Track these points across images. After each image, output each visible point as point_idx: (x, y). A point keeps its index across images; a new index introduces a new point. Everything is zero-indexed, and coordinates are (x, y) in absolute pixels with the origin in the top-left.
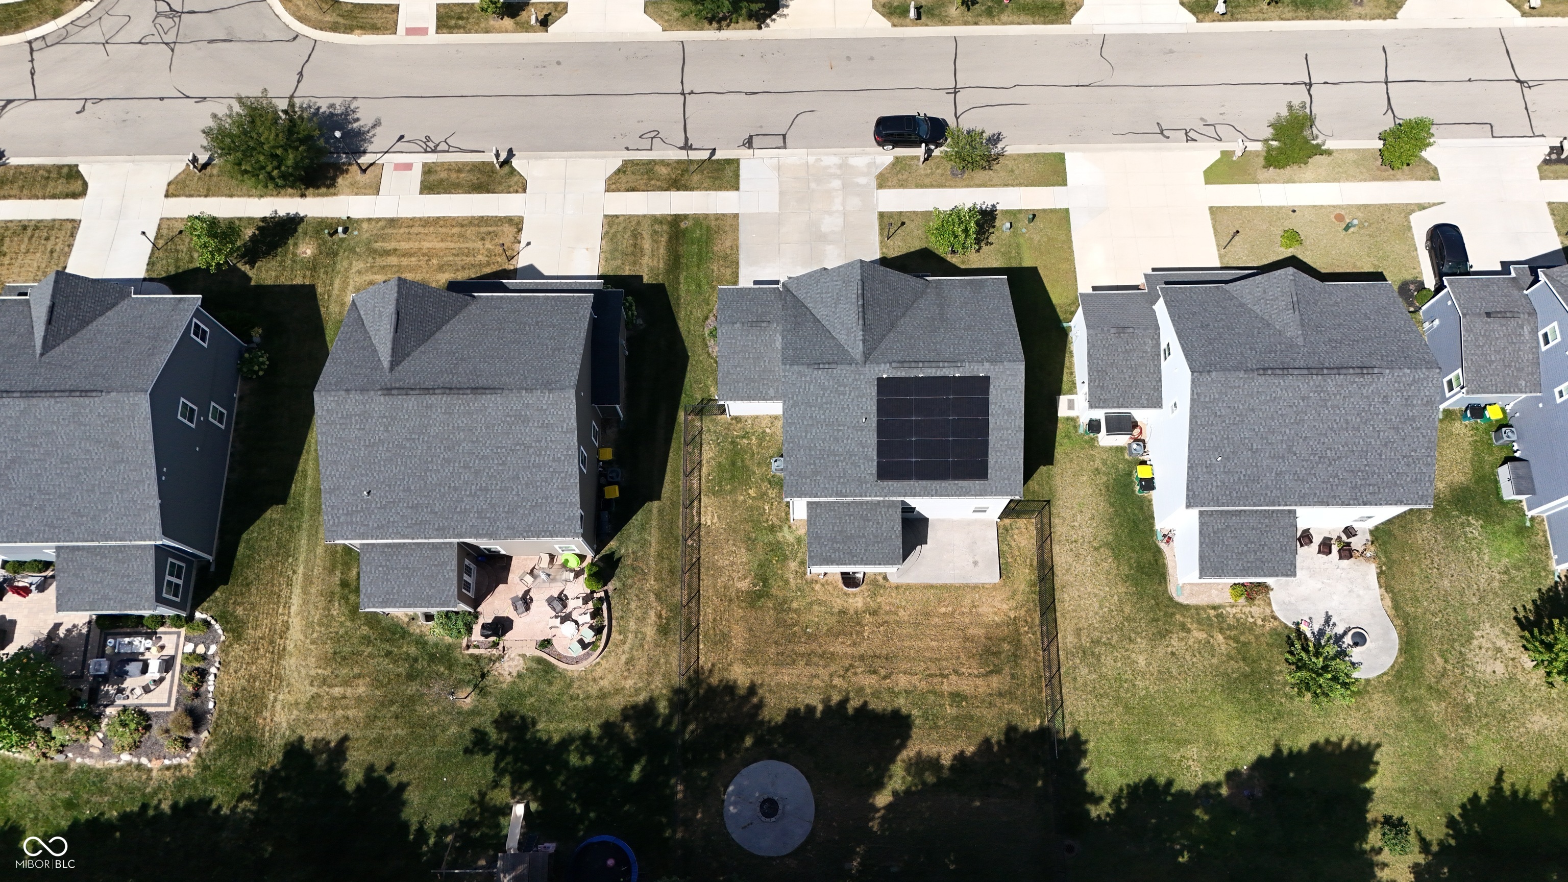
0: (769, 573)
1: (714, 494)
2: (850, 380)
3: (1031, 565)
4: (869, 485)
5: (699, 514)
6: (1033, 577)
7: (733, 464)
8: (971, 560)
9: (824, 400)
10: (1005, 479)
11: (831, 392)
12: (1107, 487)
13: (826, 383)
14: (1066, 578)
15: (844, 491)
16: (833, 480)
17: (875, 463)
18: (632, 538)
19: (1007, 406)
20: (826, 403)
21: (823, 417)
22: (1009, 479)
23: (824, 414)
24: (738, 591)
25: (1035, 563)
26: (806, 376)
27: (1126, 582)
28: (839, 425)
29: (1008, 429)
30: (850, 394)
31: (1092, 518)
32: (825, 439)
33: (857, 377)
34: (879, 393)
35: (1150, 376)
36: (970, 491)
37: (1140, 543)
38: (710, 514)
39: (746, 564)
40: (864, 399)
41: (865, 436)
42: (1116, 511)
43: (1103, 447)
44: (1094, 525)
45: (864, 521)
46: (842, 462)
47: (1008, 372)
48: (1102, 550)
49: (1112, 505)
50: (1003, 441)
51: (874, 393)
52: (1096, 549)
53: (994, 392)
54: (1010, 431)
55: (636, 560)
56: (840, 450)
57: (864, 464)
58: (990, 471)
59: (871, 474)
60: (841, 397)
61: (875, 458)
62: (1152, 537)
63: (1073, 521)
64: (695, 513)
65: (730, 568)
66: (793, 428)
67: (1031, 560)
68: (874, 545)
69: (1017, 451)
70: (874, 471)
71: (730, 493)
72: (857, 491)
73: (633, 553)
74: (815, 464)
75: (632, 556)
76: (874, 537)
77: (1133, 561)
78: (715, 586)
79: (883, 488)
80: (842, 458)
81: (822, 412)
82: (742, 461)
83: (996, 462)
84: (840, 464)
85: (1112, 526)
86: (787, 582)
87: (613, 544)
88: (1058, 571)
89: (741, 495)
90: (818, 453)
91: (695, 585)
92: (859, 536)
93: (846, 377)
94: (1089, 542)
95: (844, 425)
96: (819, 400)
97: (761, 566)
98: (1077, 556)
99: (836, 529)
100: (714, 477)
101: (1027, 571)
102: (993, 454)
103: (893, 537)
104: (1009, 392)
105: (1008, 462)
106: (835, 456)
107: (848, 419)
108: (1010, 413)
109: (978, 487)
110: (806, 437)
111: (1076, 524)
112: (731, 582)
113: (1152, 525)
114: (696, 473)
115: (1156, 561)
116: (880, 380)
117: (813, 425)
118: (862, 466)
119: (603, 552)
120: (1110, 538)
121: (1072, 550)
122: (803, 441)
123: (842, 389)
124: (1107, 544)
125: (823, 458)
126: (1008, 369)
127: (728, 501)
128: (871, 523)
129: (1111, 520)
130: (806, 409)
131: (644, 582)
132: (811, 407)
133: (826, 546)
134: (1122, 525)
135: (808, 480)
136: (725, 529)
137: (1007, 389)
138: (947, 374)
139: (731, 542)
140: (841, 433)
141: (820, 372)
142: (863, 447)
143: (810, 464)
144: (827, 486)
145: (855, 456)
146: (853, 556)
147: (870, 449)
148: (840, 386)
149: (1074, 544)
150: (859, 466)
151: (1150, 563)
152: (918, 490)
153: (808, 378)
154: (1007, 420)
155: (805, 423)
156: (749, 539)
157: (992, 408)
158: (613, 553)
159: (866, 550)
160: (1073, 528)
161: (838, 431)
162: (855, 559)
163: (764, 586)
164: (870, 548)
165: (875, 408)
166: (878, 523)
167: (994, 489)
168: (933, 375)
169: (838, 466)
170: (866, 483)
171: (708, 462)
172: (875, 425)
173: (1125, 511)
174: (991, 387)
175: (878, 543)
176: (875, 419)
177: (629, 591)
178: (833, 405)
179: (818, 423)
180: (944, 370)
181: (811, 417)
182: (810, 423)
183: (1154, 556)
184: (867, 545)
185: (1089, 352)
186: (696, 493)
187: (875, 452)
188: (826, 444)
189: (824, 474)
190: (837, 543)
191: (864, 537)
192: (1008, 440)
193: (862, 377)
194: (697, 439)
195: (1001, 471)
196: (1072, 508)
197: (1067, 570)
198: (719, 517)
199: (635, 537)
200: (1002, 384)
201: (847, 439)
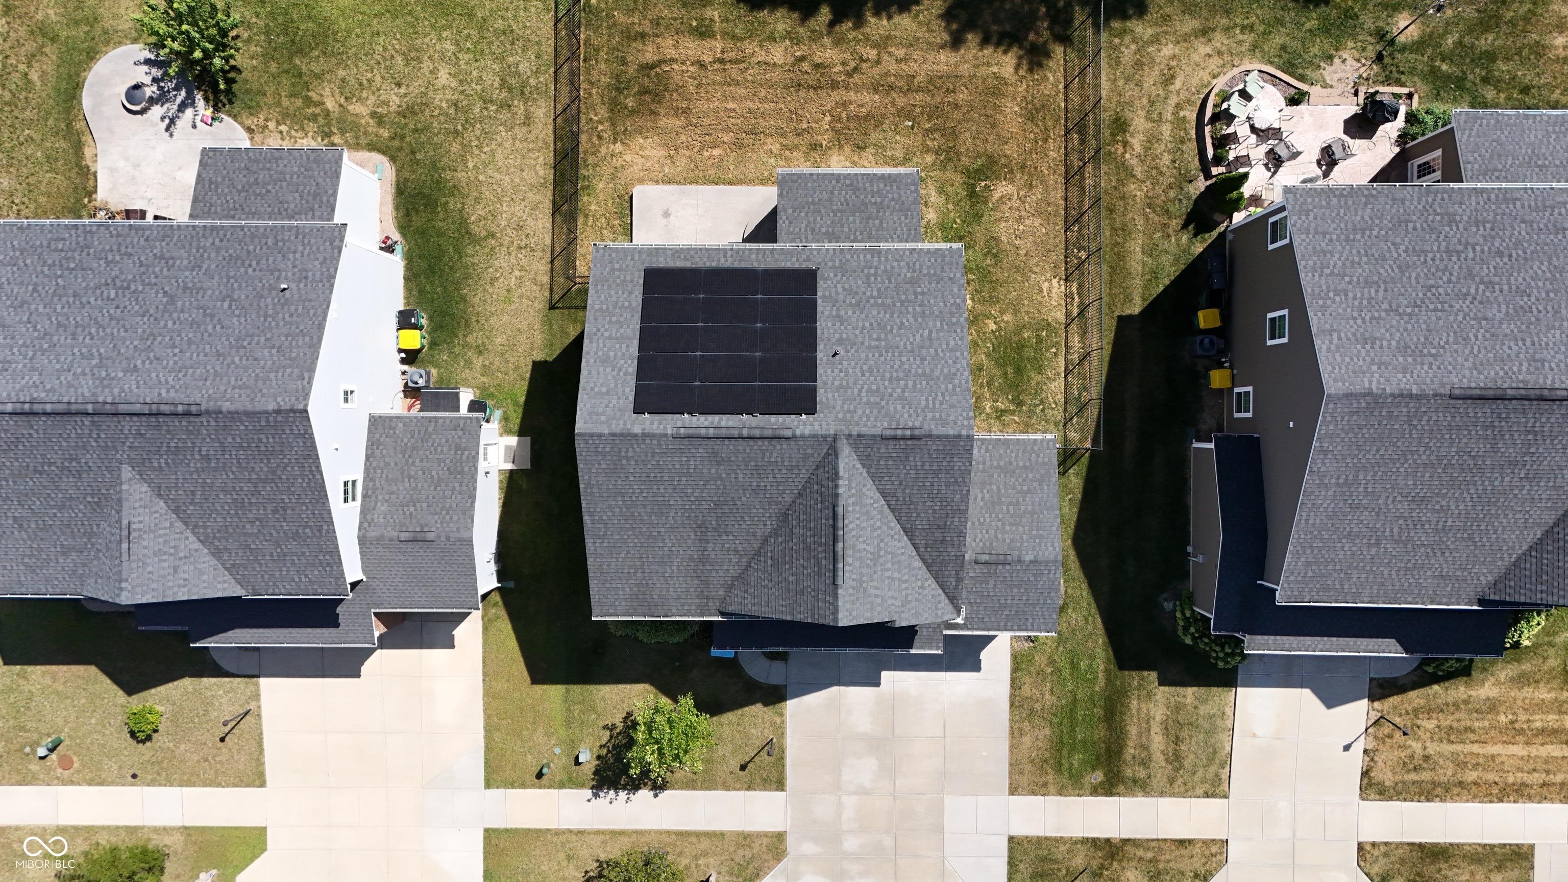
0: (966, 204)
1: (1049, 324)
2: (860, 412)
3: (586, 216)
4: (830, 264)
5: (1069, 296)
6: (585, 198)
8: (672, 218)
9: (902, 383)
10: (619, 270)
11: (891, 395)
12: (467, 324)
13: (899, 407)
14: (538, 197)
15: (869, 256)
16: (885, 271)
17: (819, 294)
18: (1171, 258)
19: (609, 370)
20: (899, 379)
21: (904, 359)
22: (613, 270)
23: (903, 363)
24: (1012, 181)
25: (581, 220)
26: (933, 419)
27: (455, 186)
28: (877, 347)
29: (610, 337)
30: (860, 391)
31: (493, 280)
32: (900, 328)
33: (848, 415)
34: (814, 391)
35: (382, 464)
36: (673, 255)
37: (428, 241)
38: (1054, 295)
39: (998, 220)
40: (837, 383)
41: (835, 331)
42: (458, 290)
43: (469, 387)
44: (491, 270)
45: (833, 233)
46: (872, 297)
47: (603, 418)
48: (484, 233)
49: (464, 299)
50: (618, 322)
51: (820, 392)
52: (493, 235)
53: (627, 390)
54: (607, 334)
55: (1165, 226)
56: (875, 313)
57: (837, 293)
58: (642, 281)
59: (825, 279)
60: (874, 387)
61: (819, 302)
62: (409, 249)
63: (521, 277)
64: (1076, 297)
65: (1023, 213)
67: (586, 223)
68: (820, 200)
69: (597, 307)
70: (821, 284)
71: (1024, 327)
72: (848, 256)
73: (1169, 236)
74: (915, 294)
75: (1171, 231)
76: (819, 212)
77: (441, 215)
78: (1046, 190)
79: (808, 259)
80: (872, 301)
81: (906, 366)
82: (1006, 374)
83: (631, 293)
84: (875, 294)
85: (466, 267)
86: (941, 191)
87: (1198, 248)
88: (547, 205)
90: (910, 309)
91: (1074, 193)
92: (842, 211)
93: (868, 417)
94: (501, 245)
95: (869, 347)
96: (910, 383)
98: (519, 228)
99: (877, 222)
100: (1047, 350)
101: (593, 207)
102: (634, 304)
103: (790, 211)
104: (604, 390)
105: (612, 292)
106: (883, 305)
107: (863, 356)
108: (605, 361)
109: (661, 259)
110: (930, 332)
111: (517, 273)
112: (1022, 193)
113: (409, 268)
114: (1075, 357)
115: (408, 215)
116: (812, 411)
117: (921, 347)
118: (840, 290)
119: (1215, 234)
120: (469, 250)
121: (527, 236)
122: (935, 326)
123: (872, 399)
124: (476, 241)
125: (902, 302)
126: (602, 423)
127: (1027, 313)
128: (824, 230)
129: (468, 277)
130: (932, 371)
131: (1151, 194)
132: (924, 374)
133: (893, 199)
134: (451, 268)
135: (925, 272)
136: (1031, 271)
137: (607, 393)
138: (702, 418)
139: (1023, 252)
140: (875, 336)
141: (910, 424)
142: (838, 316)
143: (923, 293)
144: (895, 264)
145: (851, 304)
146: (852, 184)
147: (827, 313)
148: (876, 404)
149: (523, 244)
150: (844, 289)
151: (417, 211)
152: (753, 256)
153: (930, 415)
154: (609, 350)
155: (932, 351)
157: (633, 368)
158: (1195, 235)
159: (832, 193)
160: (522, 269)
161: (878, 339)
162: (848, 182)
163: (973, 186)
164: (825, 196)
165: (820, 371)
166: (813, 230)
167: (636, 257)
168: (725, 417)
169: (879, 290)
170: (834, 267)
171: (1059, 374)
172: (820, 347)
173: (445, 288)
174: (632, 398)
175: (813, 203)
176: (819, 355)
177: (1172, 180)
178: (888, 375)
179: (912, 351)
180: (706, 424)
181: (923, 359)
182: (924, 351)
183: (410, 221)
184: (830, 200)
185: (473, 502)
186: (1074, 327)
187: (820, 308)
188: (898, 321)
189: (900, 279)
190: (875, 203)
191: (833, 211)
192: (610, 322)
193: (840, 416)
194: (1073, 409)
195: (625, 280)
196: (521, 297)
197: (535, 208)
198: (1041, 290)
199: (1166, 260)
200: (614, 402)
201: (863, 328)
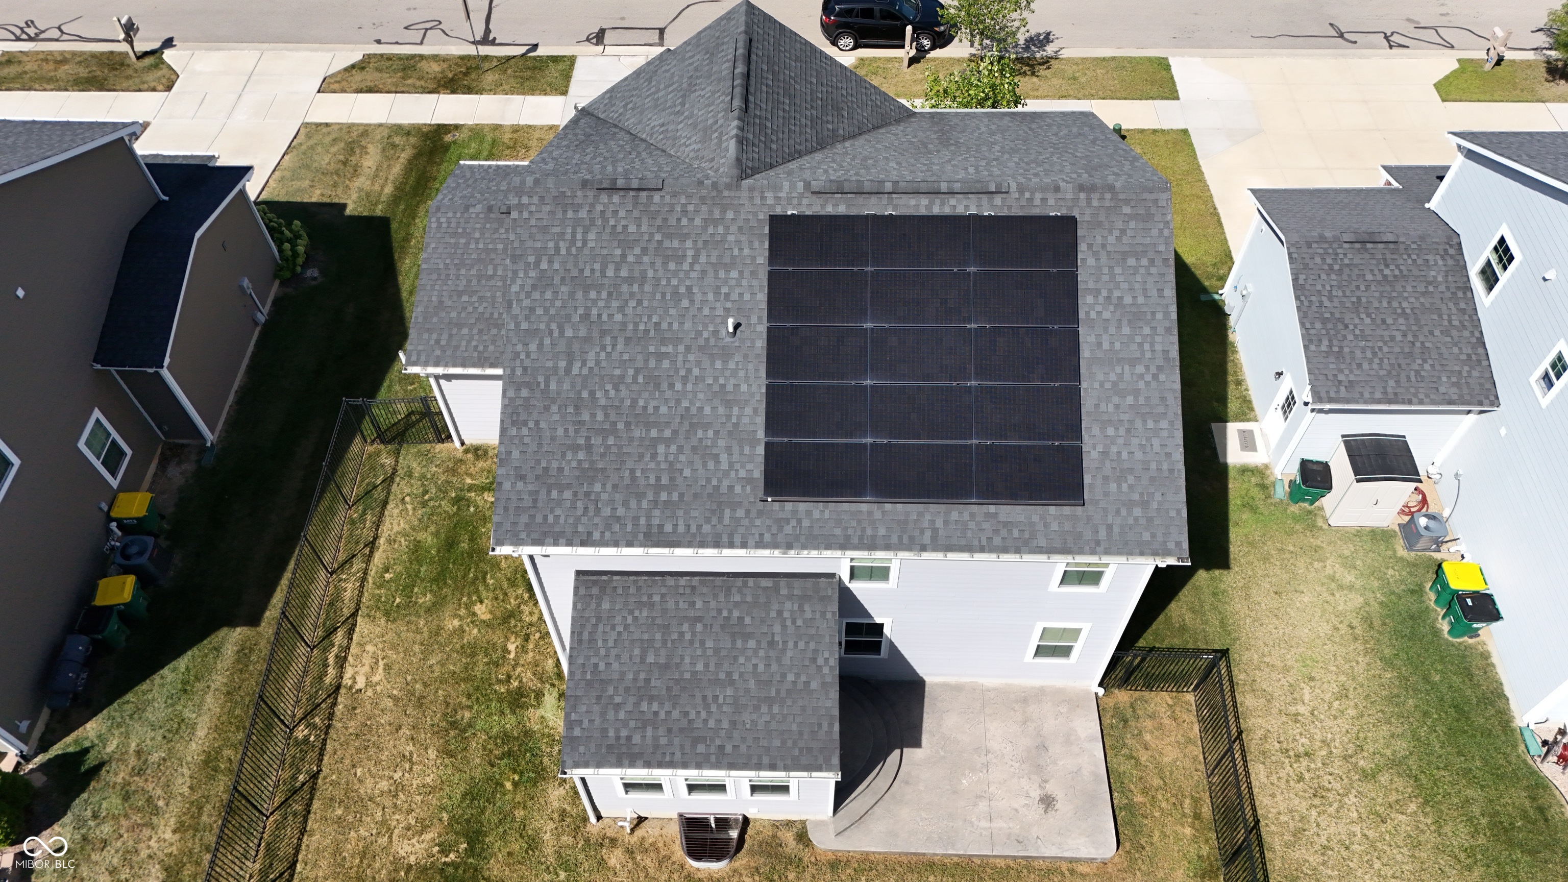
0: (490, 815)
1: (387, 614)
2: (698, 222)
3: (1197, 816)
4: (740, 513)
5: (341, 662)
6: (1205, 850)
7: (450, 544)
8: (1036, 794)
9: (624, 273)
10: (1130, 504)
11: (644, 250)
12: (1368, 621)
13: (632, 228)
14: (1298, 854)
15: (668, 528)
16: (640, 496)
17: (761, 450)
18: (148, 715)
19: (1128, 300)
20: (630, 280)
21: (618, 317)
22: (1145, 504)
23: (621, 309)
24: (397, 862)
25: (1206, 810)
26: (577, 208)
27: (1469, 869)
28: (663, 341)
29: (1133, 363)
30: (696, 258)
31: (1343, 695)
32: (622, 377)
33: (717, 214)
34: (774, 255)
35: (1454, 333)
36: (1033, 536)
37: (1485, 762)
38: (367, 660)
39: (433, 789)
40: (734, 274)
41: (734, 373)
42: (1403, 678)
43: (1338, 530)
44: (1352, 712)
45: (733, 636)
46: (668, 442)
47: (1127, 210)
48: (1384, 778)
49: (1388, 663)
50: (1122, 394)
51: (762, 259)
52: (1368, 776)
53: (1091, 261)
54: (1140, 369)
55: (139, 772)
56: (663, 410)
57: (729, 449)
58: (1087, 479)
59: (749, 480)
60: (672, 266)
61: (761, 434)
62: (1515, 746)
63: (1295, 701)
64: (331, 660)
65: (388, 803)
66: (533, 347)
67: (1196, 801)
68: (757, 708)
69: (1164, 424)
70: (758, 472)
71: (428, 610)
72: (706, 529)
73: (138, 753)
74: (589, 447)
75: (133, 761)
76: (758, 682)
77: (1476, 810)
78: (337, 851)
79: (781, 523)
80: (668, 433)
81: (615, 304)
82: (472, 540)
83: (1105, 454)
84: (661, 449)
85: (1400, 716)
86: (533, 843)
87: (91, 729)
88: (1272, 833)
89: (455, 616)
90: (600, 417)
91: (284, 849)
92: (716, 682)
93: (685, 212)
94: (1345, 758)
95: (676, 341)
96: (610, 273)
97: (471, 795)
98: (1318, 793)
99: (650, 659)
100: (398, 576)
101: (1188, 831)
102: (1096, 431)
103: (814, 685)
104: (1131, 262)
105: (1139, 455)
106: (648, 426)
107: (688, 325)
108: (1137, 317)
109: (1055, 526)
110: (568, 371)
111: (1301, 709)
112: (384, 841)
113: (1504, 718)
114: (358, 565)
115: (1541, 810)
116: (776, 221)
117: (587, 339)
118: (724, 458)
119: (56, 750)
120: (1402, 746)
121: (1301, 779)
122: (560, 382)
123: (676, 244)
124: (1396, 763)
125: (614, 431)
127: (418, 631)
128: (752, 644)
129: (1391, 699)
130: (572, 294)
131: (147, 832)
132: (586, 289)
133: (617, 707)
134: (1426, 714)
135: (567, 494)
136: (396, 700)
137: (1124, 255)
138: (960, 210)
139: (406, 731)
140: (666, 364)
141: (616, 199)
142: (728, 404)
143: (575, 448)
144: (621, 512)
145: (706, 427)
146: (696, 741)
147: (748, 411)
148: (670, 236)
149: (1305, 762)
150: (716, 457)
151: (1525, 816)
152: (882, 531)
153: (583, 214)
154: (1131, 338)
155: (569, 333)
156: (453, 725)
157: (1087, 303)
158: (86, 751)
159: (733, 723)
160: (1296, 718)
161: (660, 356)
162: (701, 748)
163: (470, 851)
164: (747, 718)
165: (762, 297)
166: (772, 644)
167: (1103, 534)
168: (923, 211)
169: (654, 456)
170: (734, 506)
171: (391, 541)
172: (761, 343)
173: (1426, 679)
174: (1082, 247)
175: (770, 701)
176: (762, 328)
177: (95, 857)
178: (648, 288)
179: (603, 333)
180: (953, 202)
181: (586, 316)
182: (582, 333)
183: (1533, 799)
184: (738, 709)
186: (346, 612)
187: (761, 420)
188: (624, 392)
189: (614, 478)
190: (652, 699)
191: (732, 682)
192: (1136, 393)
193: (730, 215)
194: (378, 494)
195: (1120, 479)
196: (1286, 669)
197: (1298, 833)
198: (388, 667)
199: (158, 711)
200: (1112, 239)
201: (685, 380)
